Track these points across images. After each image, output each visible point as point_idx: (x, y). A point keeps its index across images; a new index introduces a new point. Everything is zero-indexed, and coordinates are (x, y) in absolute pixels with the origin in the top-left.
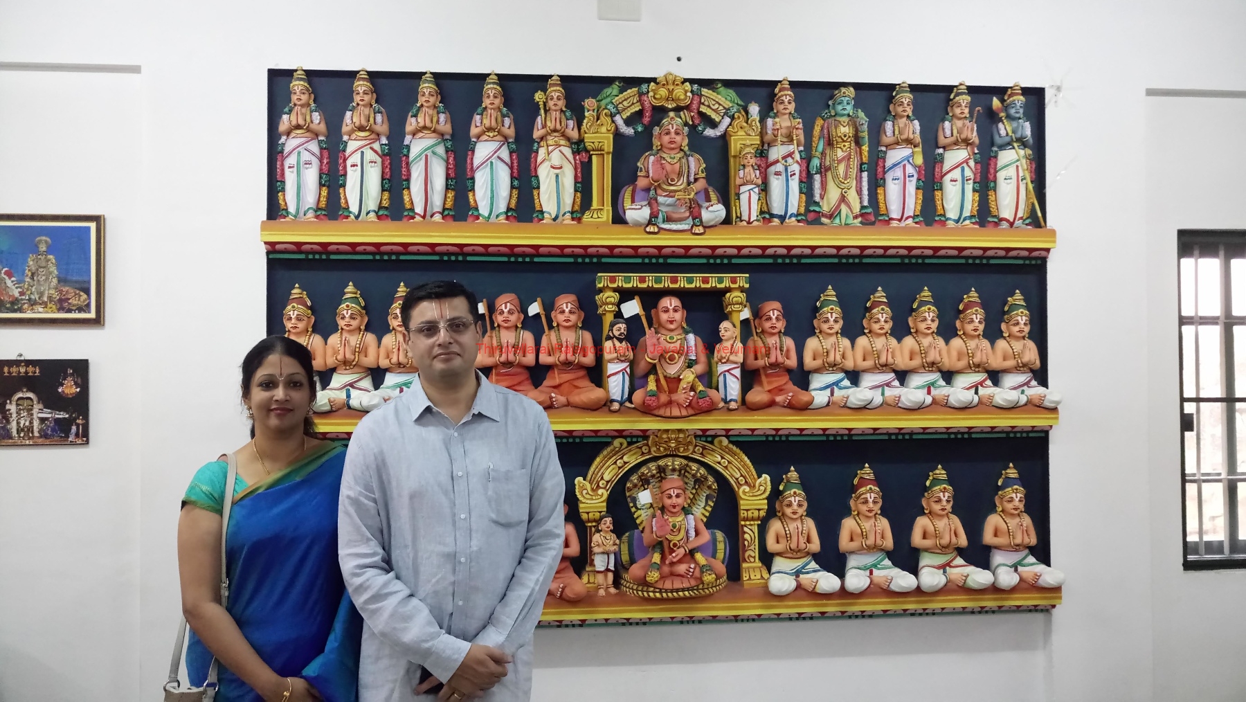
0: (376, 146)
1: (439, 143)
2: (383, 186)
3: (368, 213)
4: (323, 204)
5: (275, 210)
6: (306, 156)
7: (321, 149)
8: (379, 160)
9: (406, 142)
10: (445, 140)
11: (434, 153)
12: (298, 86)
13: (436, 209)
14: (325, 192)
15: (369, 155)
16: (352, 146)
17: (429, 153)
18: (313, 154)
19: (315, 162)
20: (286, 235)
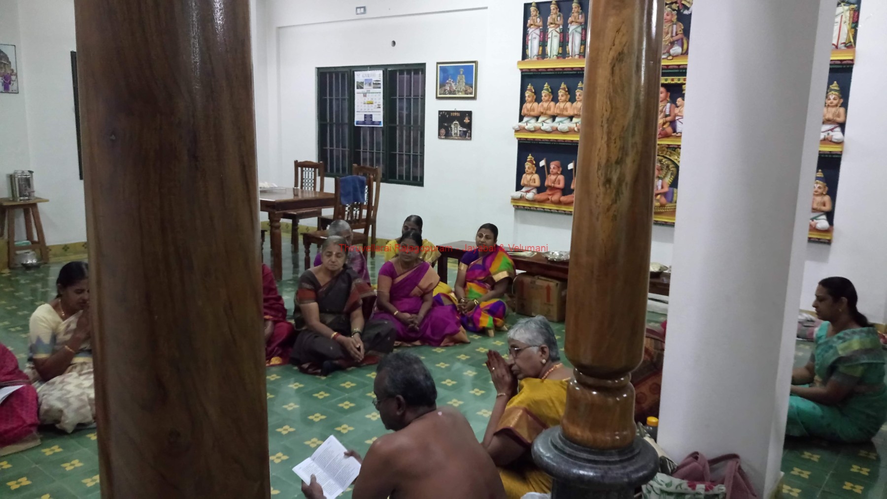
0: (558, 30)
1: (579, 27)
2: (560, 45)
3: (553, 56)
4: (540, 53)
5: (525, 56)
6: (534, 35)
7: (541, 32)
8: (558, 35)
9: (569, 27)
10: (581, 25)
11: (576, 31)
12: (532, 9)
13: (576, 53)
14: (541, 48)
15: (555, 33)
16: (550, 30)
17: (574, 31)
18: (537, 34)
19: (538, 37)
20: (527, 66)
